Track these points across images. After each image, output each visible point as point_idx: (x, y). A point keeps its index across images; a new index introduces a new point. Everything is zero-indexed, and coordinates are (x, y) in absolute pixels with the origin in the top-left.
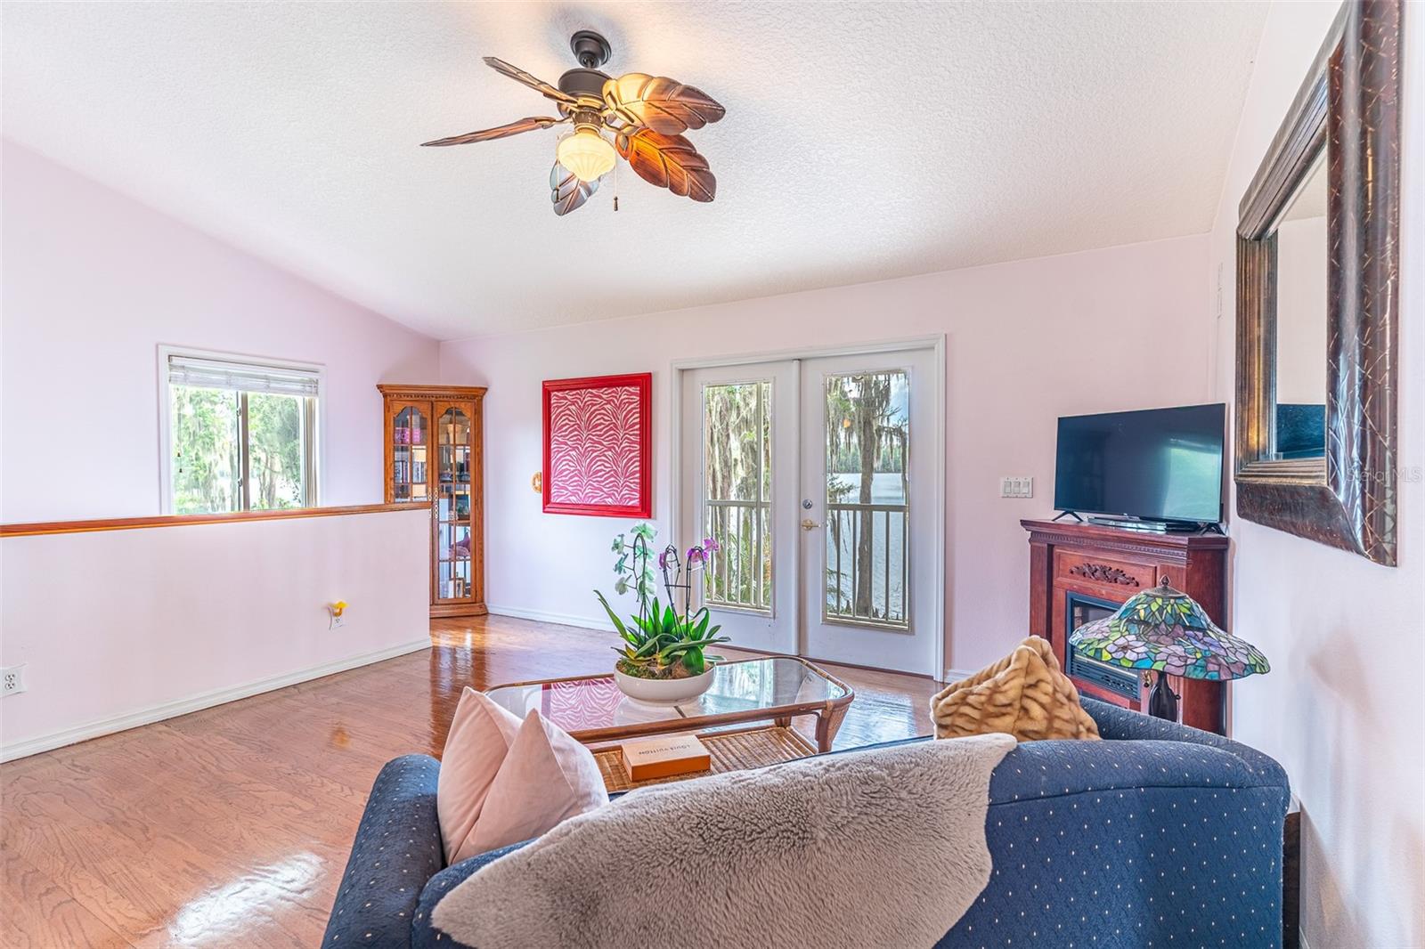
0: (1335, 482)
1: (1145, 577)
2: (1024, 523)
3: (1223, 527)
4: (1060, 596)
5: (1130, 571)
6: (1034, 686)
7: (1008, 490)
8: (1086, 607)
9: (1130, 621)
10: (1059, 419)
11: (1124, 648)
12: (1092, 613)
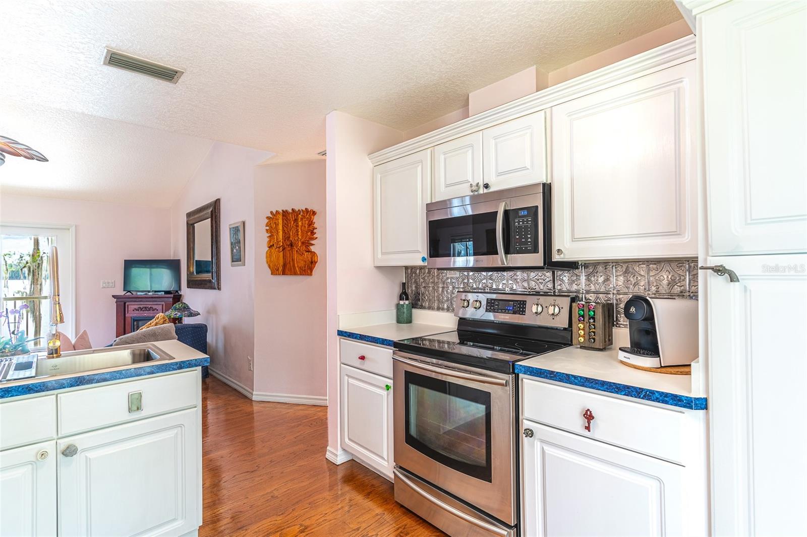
0: (213, 278)
1: (160, 307)
2: (113, 296)
3: (179, 292)
4: (128, 320)
5: (154, 307)
6: (165, 321)
7: (104, 285)
8: (138, 321)
9: (175, 309)
10: (125, 260)
11: (176, 314)
12: (140, 323)
